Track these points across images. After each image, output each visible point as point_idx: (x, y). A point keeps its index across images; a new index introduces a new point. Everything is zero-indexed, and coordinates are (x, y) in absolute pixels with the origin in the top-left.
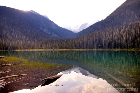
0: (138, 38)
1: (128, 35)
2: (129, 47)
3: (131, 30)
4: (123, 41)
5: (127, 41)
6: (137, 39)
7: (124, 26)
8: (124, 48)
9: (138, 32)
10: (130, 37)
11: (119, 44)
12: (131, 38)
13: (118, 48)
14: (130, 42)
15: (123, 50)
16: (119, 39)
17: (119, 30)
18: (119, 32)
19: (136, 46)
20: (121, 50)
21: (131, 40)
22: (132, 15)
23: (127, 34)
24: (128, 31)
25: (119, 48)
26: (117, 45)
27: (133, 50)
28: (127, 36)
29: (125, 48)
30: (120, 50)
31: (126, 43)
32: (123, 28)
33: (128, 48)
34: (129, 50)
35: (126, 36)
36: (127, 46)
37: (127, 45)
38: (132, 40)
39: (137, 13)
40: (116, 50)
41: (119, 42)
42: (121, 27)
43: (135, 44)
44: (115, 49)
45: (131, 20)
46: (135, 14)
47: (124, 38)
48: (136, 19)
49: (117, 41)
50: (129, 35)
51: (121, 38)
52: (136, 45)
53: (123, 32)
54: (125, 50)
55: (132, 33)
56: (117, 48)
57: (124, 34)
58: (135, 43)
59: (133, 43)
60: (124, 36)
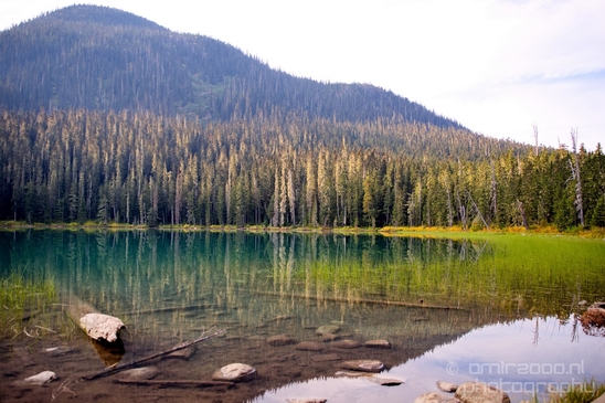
0: (110, 179)
1: (71, 164)
2: (71, 217)
3: (82, 142)
4: (49, 188)
5: (63, 187)
6: (106, 185)
7: (52, 117)
8: (53, 217)
9: (112, 158)
10: (78, 172)
11: (28, 200)
12: (81, 175)
13: (21, 217)
14: (77, 195)
15: (47, 227)
16: (27, 174)
17: (27, 131)
18: (28, 141)
19: (102, 213)
20: (38, 226)
21: (81, 184)
22: (88, 82)
23: (68, 158)
24: (71, 144)
25: (29, 217)
26: (19, 202)
27: (89, 227)
28: (68, 168)
29: (54, 219)
30: (30, 226)
31: (61, 197)
32: (49, 124)
33: (68, 221)
34: (72, 227)
35: (61, 164)
36: (67, 212)
37: (66, 205)
38: (86, 184)
39: (105, 78)
40: (9, 225)
41: (26, 190)
42: (40, 120)
43: (98, 203)
44: (7, 223)
45: (81, 100)
46: (100, 80)
47: (53, 174)
48: (100, 101)
49: (16, 182)
50: (74, 161)
51: (40, 172)
52: (101, 206)
53: (48, 146)
54: (54, 227)
55: (86, 154)
56: (18, 220)
57: (54, 153)
58: (98, 198)
59: (89, 201)
60: (52, 163)
